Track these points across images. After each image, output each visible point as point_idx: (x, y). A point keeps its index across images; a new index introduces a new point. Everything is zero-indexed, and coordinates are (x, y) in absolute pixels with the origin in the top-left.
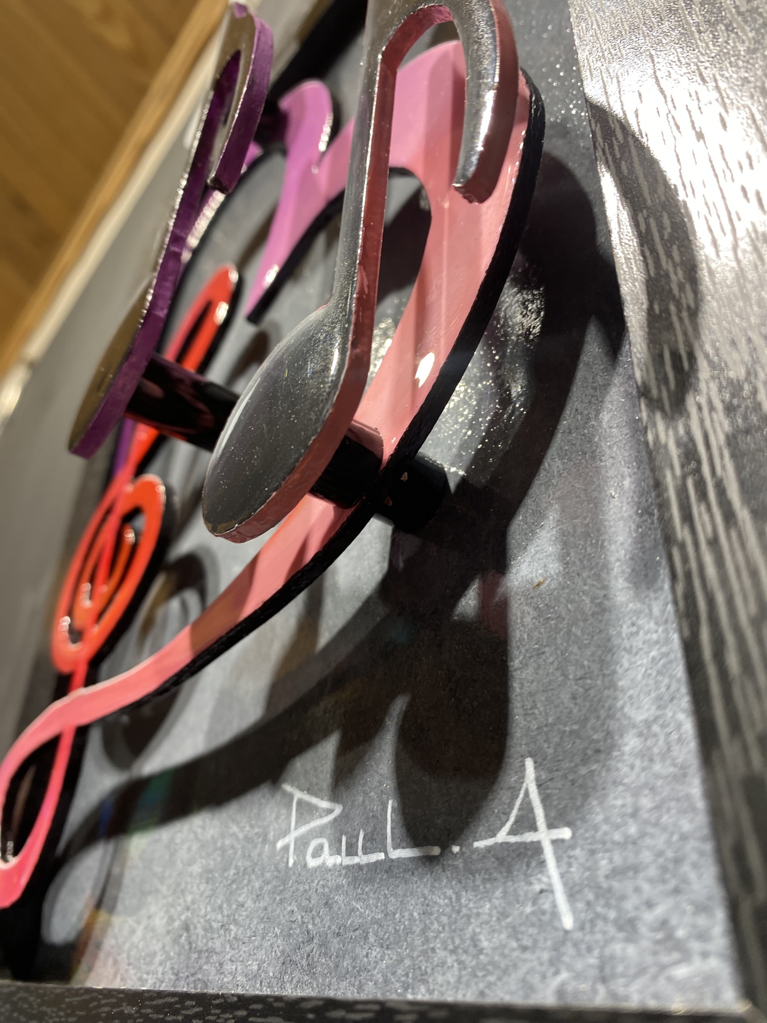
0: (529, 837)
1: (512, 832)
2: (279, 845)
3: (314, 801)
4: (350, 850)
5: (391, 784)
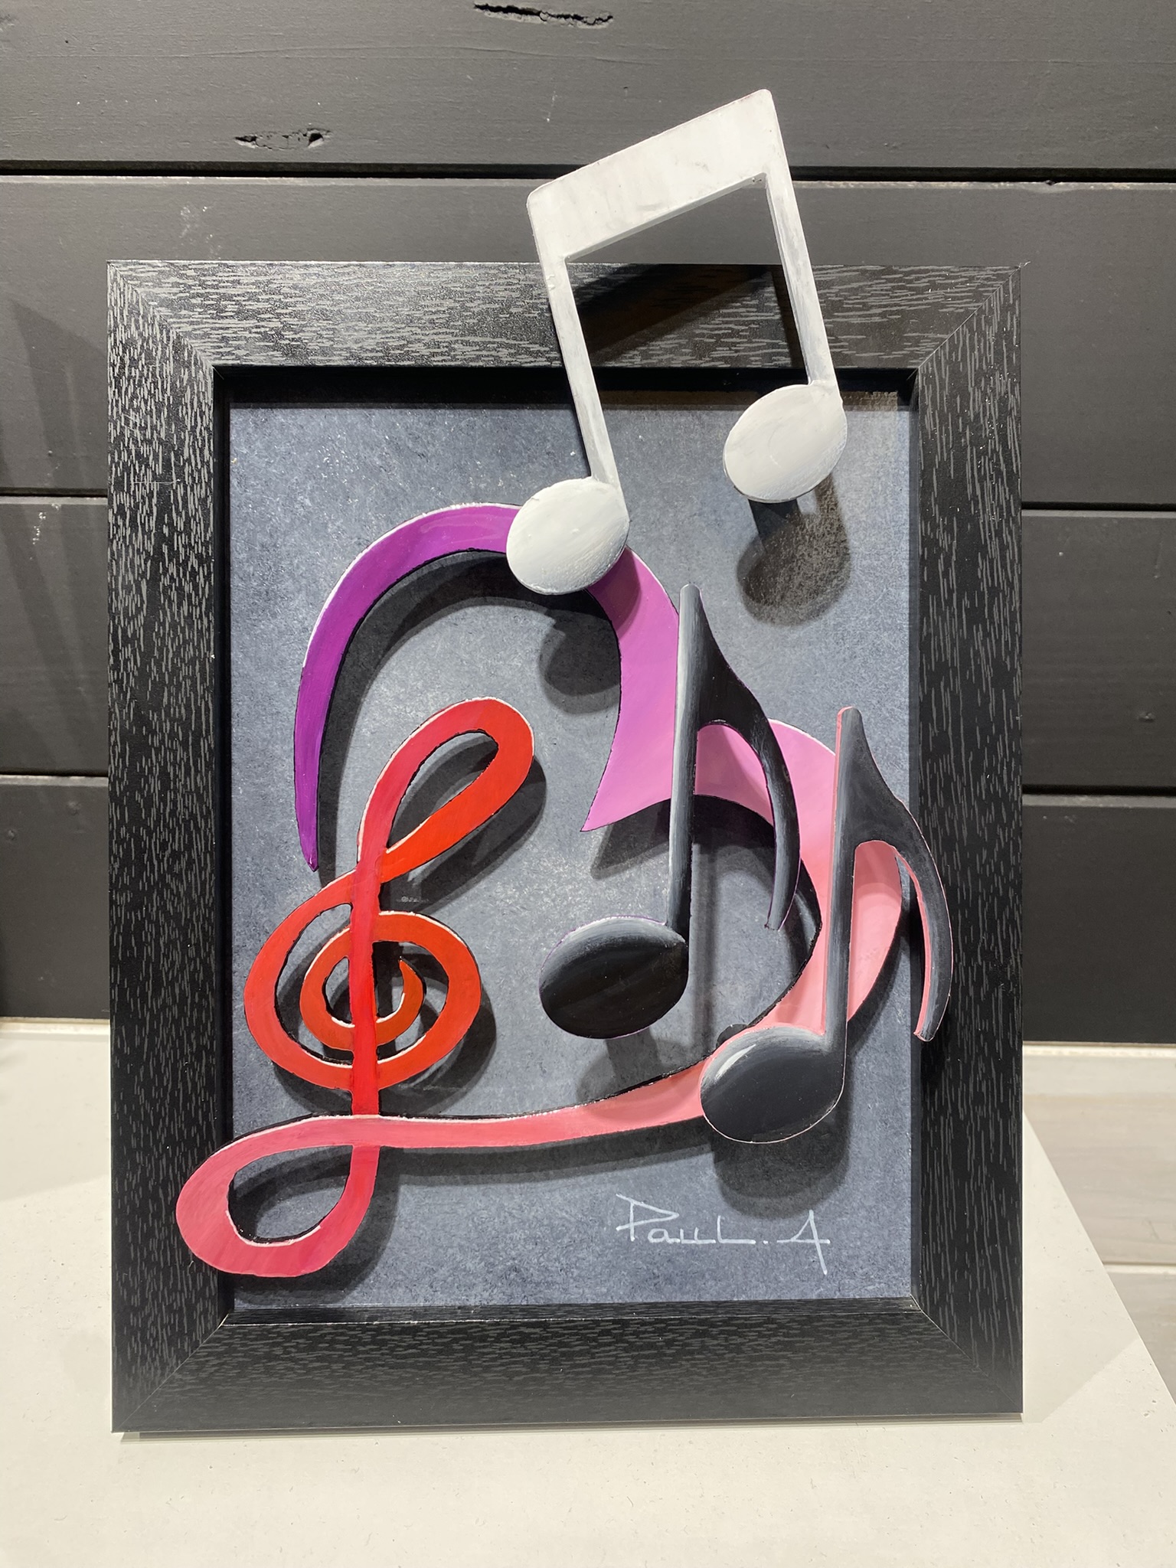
0: (809, 1241)
1: (799, 1238)
2: (618, 1229)
3: (652, 1208)
4: (688, 1236)
5: (718, 1208)
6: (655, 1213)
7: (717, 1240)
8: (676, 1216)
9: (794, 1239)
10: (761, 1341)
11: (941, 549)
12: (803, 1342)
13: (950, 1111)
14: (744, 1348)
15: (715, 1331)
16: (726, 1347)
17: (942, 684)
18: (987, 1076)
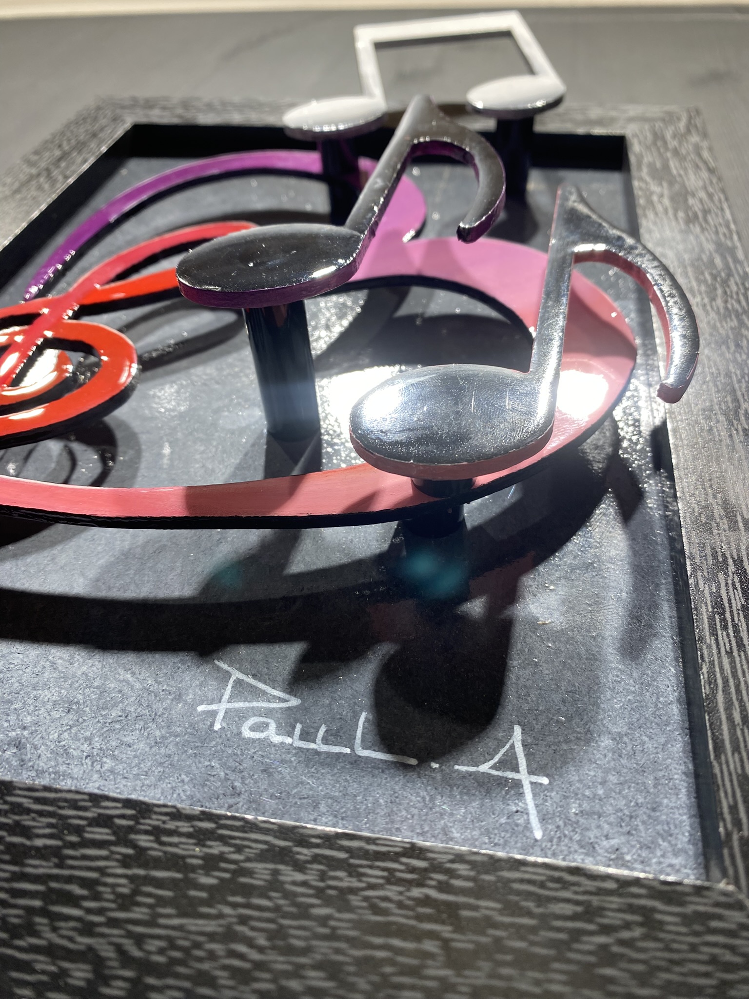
0: (510, 775)
1: (493, 767)
2: (201, 708)
3: (262, 686)
4: (306, 736)
5: (365, 700)
6: (264, 693)
7: (353, 749)
8: (294, 702)
9: (484, 768)
10: (392, 891)
12: (476, 908)
14: (355, 901)
15: (304, 853)
16: (320, 893)
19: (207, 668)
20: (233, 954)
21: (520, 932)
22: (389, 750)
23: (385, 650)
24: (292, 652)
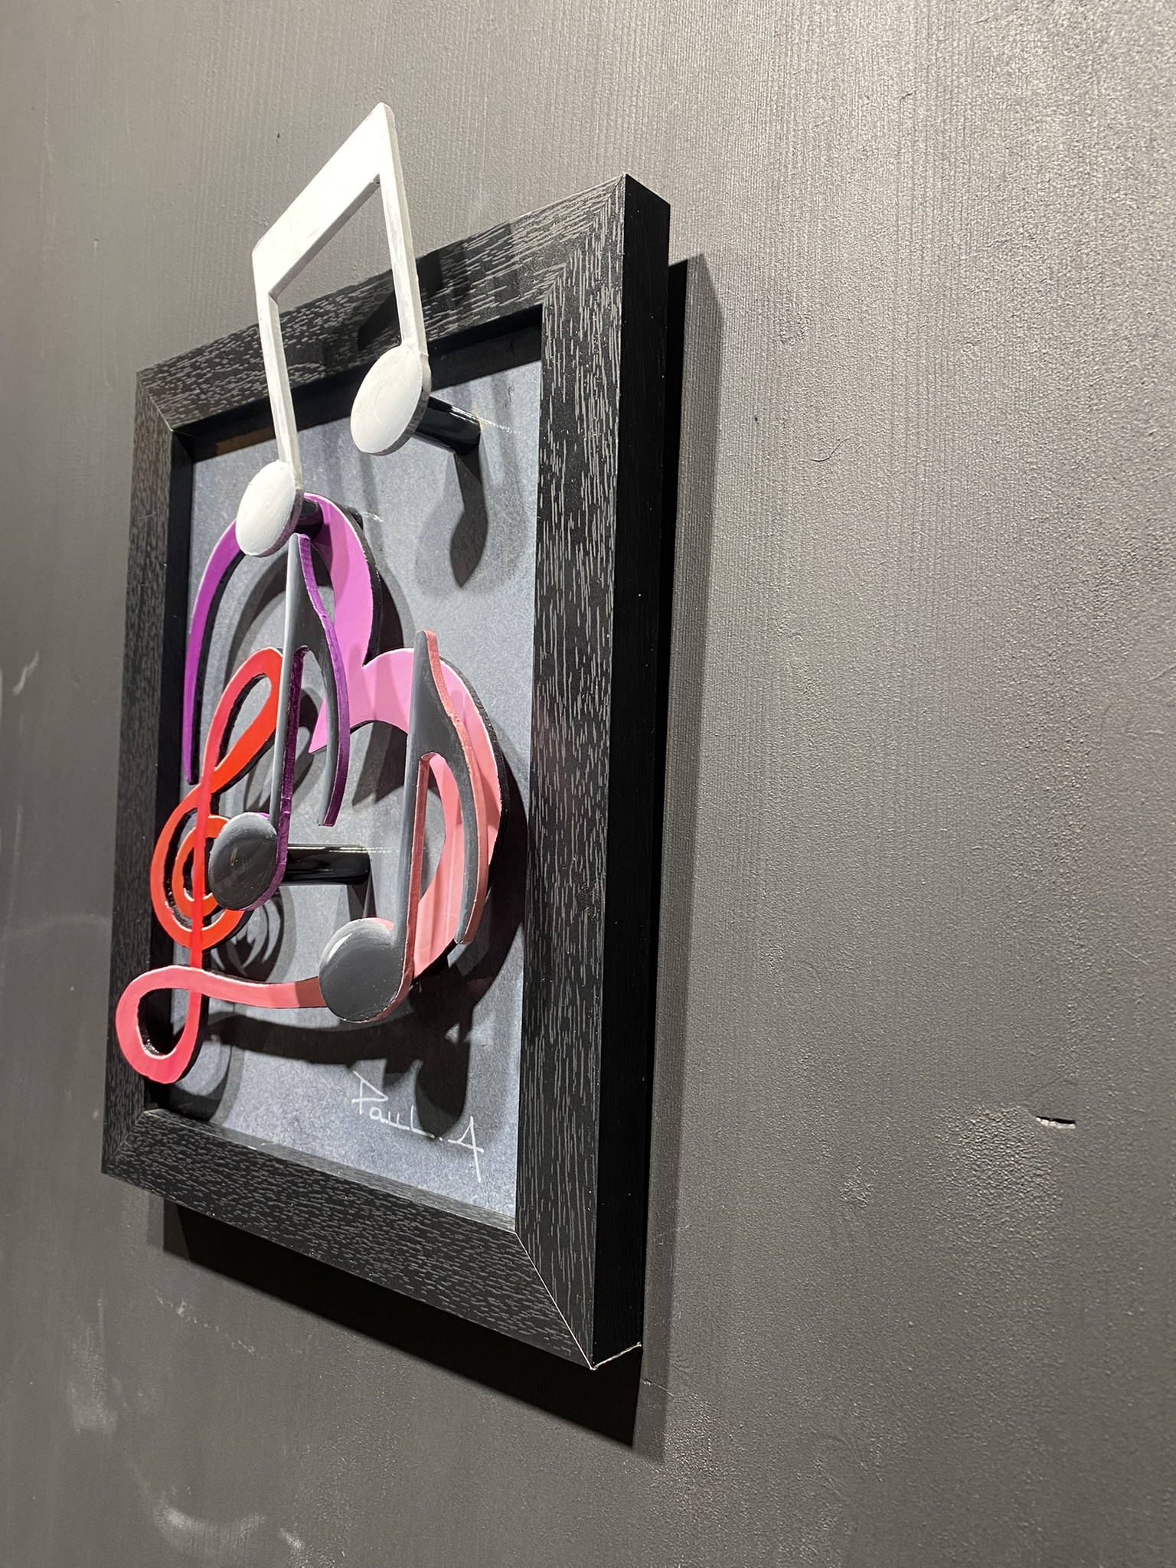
0: (469, 1146)
1: (463, 1142)
2: (353, 1101)
3: (373, 1088)
4: (393, 1120)
5: (412, 1099)
6: (374, 1093)
7: (410, 1128)
8: (386, 1098)
9: (459, 1142)
10: (406, 1223)
11: (554, 475)
12: (432, 1233)
13: (543, 1032)
14: (395, 1225)
16: (385, 1220)
17: (551, 607)
18: (573, 1001)
19: (351, 1075)
20: (364, 1243)
21: (446, 1245)
22: (424, 1130)
23: (417, 1065)
24: (381, 1065)
